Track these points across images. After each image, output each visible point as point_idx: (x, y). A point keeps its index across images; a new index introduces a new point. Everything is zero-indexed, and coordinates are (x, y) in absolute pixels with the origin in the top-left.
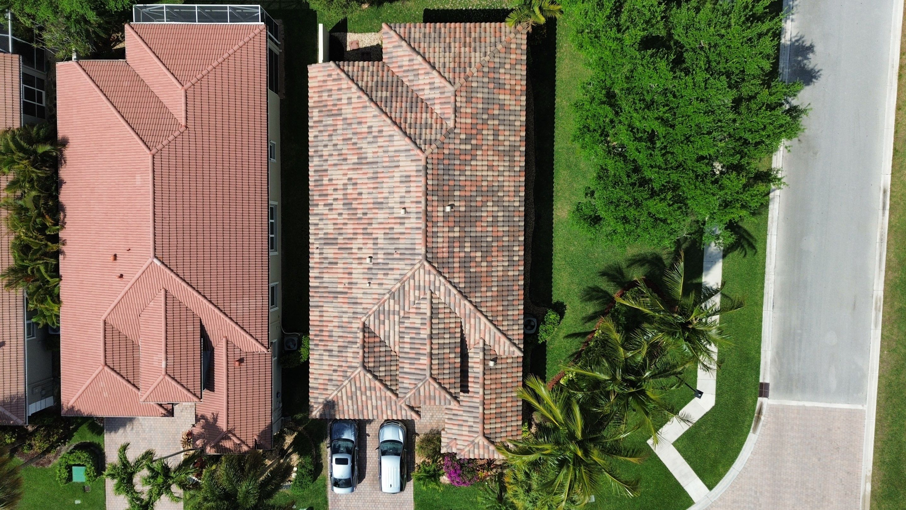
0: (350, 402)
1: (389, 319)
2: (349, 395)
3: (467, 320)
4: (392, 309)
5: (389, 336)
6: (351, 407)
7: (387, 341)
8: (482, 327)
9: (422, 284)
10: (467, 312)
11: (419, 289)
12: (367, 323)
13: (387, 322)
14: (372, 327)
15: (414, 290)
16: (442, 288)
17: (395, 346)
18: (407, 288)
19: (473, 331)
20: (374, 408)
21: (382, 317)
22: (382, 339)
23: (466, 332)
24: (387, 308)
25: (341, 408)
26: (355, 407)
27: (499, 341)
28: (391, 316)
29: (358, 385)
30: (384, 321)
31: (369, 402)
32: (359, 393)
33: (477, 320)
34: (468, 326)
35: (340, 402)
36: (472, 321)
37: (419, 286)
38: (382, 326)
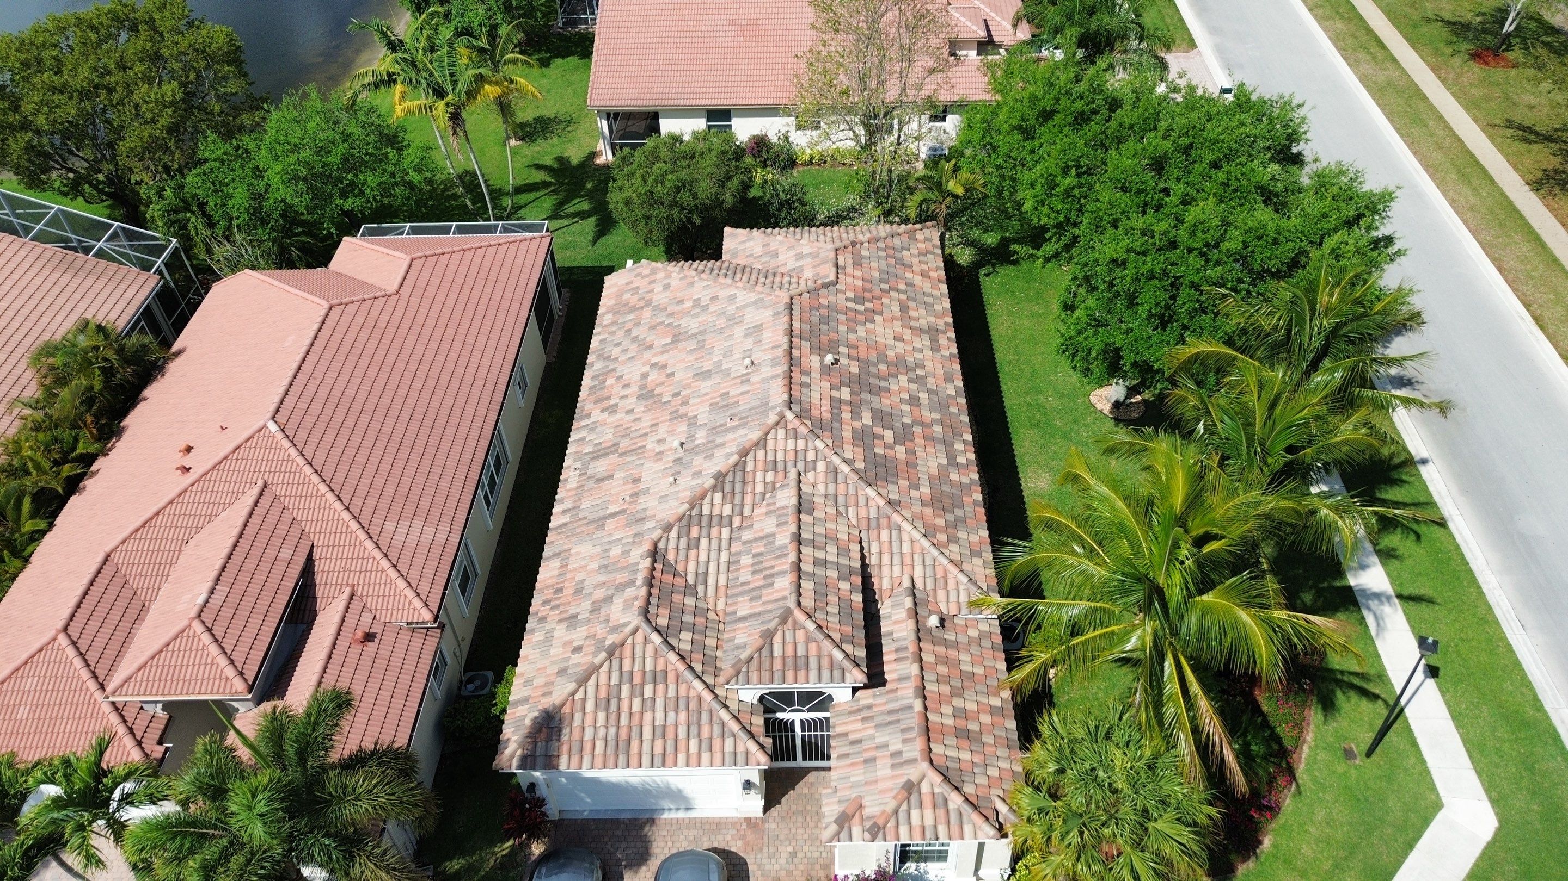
0: (601, 716)
1: (709, 536)
2: (603, 694)
3: (874, 534)
4: (716, 511)
5: (706, 574)
6: (602, 732)
7: (700, 589)
8: (906, 548)
9: (780, 456)
10: (873, 514)
11: (775, 469)
12: (661, 545)
13: (704, 543)
14: (671, 556)
15: (765, 471)
16: (821, 466)
17: (716, 599)
18: (749, 467)
19: (886, 558)
20: (659, 732)
21: (694, 532)
22: (691, 580)
23: (872, 560)
24: (706, 510)
25: (576, 735)
26: (612, 731)
27: (945, 578)
28: (715, 530)
29: (627, 666)
30: (698, 540)
31: (648, 716)
32: (625, 689)
33: (894, 533)
34: (875, 548)
35: (578, 717)
36: (885, 535)
37: (775, 462)
38: (693, 553)
